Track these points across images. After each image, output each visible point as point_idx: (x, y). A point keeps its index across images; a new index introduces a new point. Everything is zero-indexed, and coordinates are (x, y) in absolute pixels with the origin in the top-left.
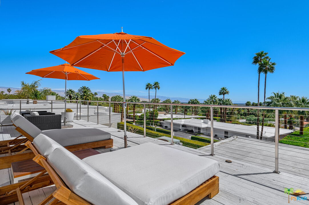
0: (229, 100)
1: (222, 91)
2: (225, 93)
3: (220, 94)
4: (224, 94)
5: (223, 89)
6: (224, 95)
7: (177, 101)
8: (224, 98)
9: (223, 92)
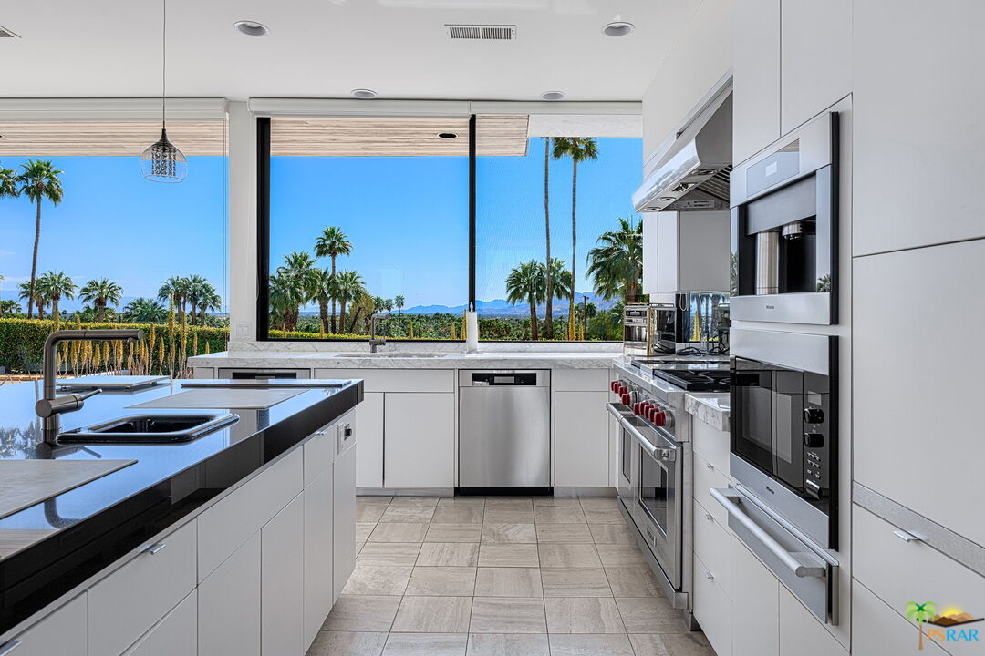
0: (353, 275)
1: (328, 242)
2: (340, 250)
3: (321, 253)
4: (334, 255)
5: (331, 234)
6: (334, 258)
7: (104, 282)
8: (334, 267)
9: (332, 245)
